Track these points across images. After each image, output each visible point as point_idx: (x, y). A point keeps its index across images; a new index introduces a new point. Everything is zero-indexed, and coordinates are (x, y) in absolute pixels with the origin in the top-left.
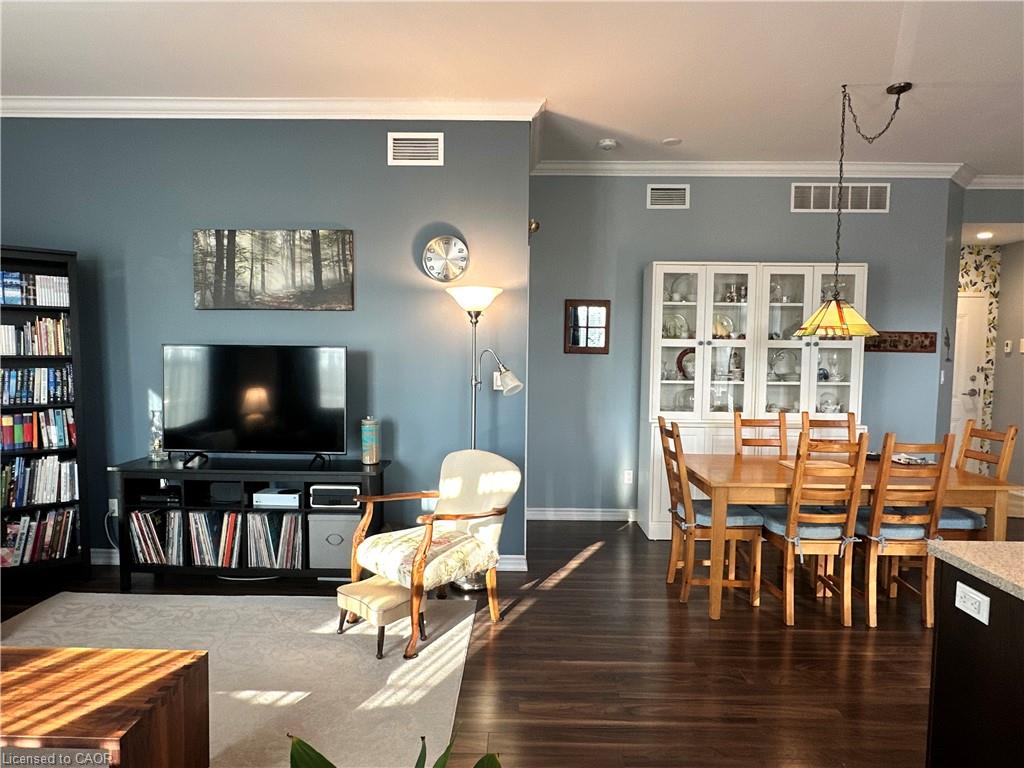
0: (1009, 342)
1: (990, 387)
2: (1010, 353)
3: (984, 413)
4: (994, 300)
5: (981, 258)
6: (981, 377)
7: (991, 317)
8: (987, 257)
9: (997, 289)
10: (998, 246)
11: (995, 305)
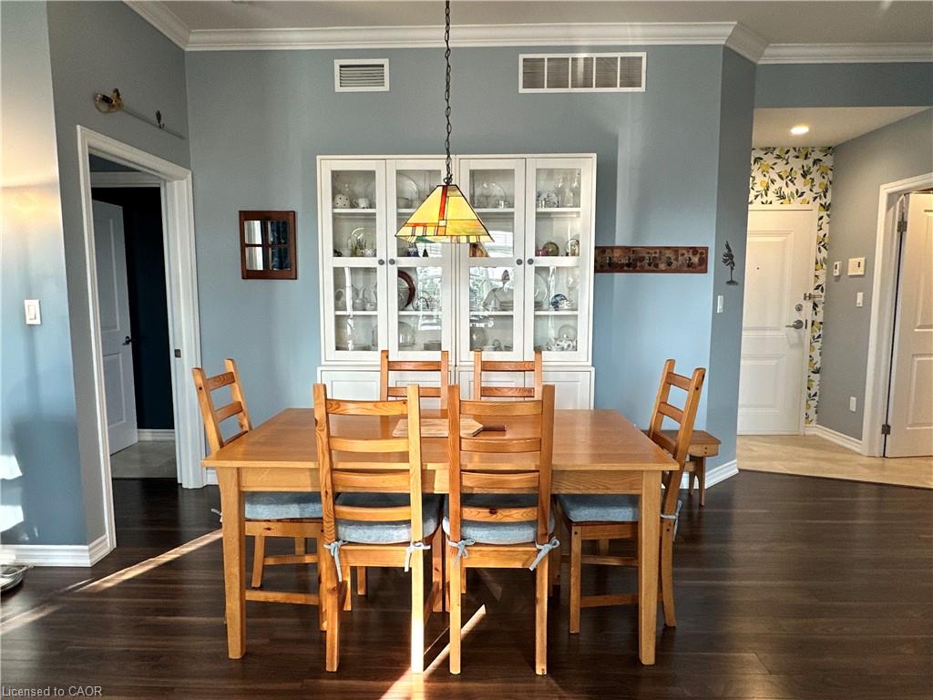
0: (838, 263)
1: (819, 318)
2: (839, 277)
3: (812, 348)
4: (824, 213)
5: (810, 162)
6: (808, 305)
7: (821, 233)
8: (816, 162)
9: (828, 200)
10: (829, 148)
11: (826, 219)
